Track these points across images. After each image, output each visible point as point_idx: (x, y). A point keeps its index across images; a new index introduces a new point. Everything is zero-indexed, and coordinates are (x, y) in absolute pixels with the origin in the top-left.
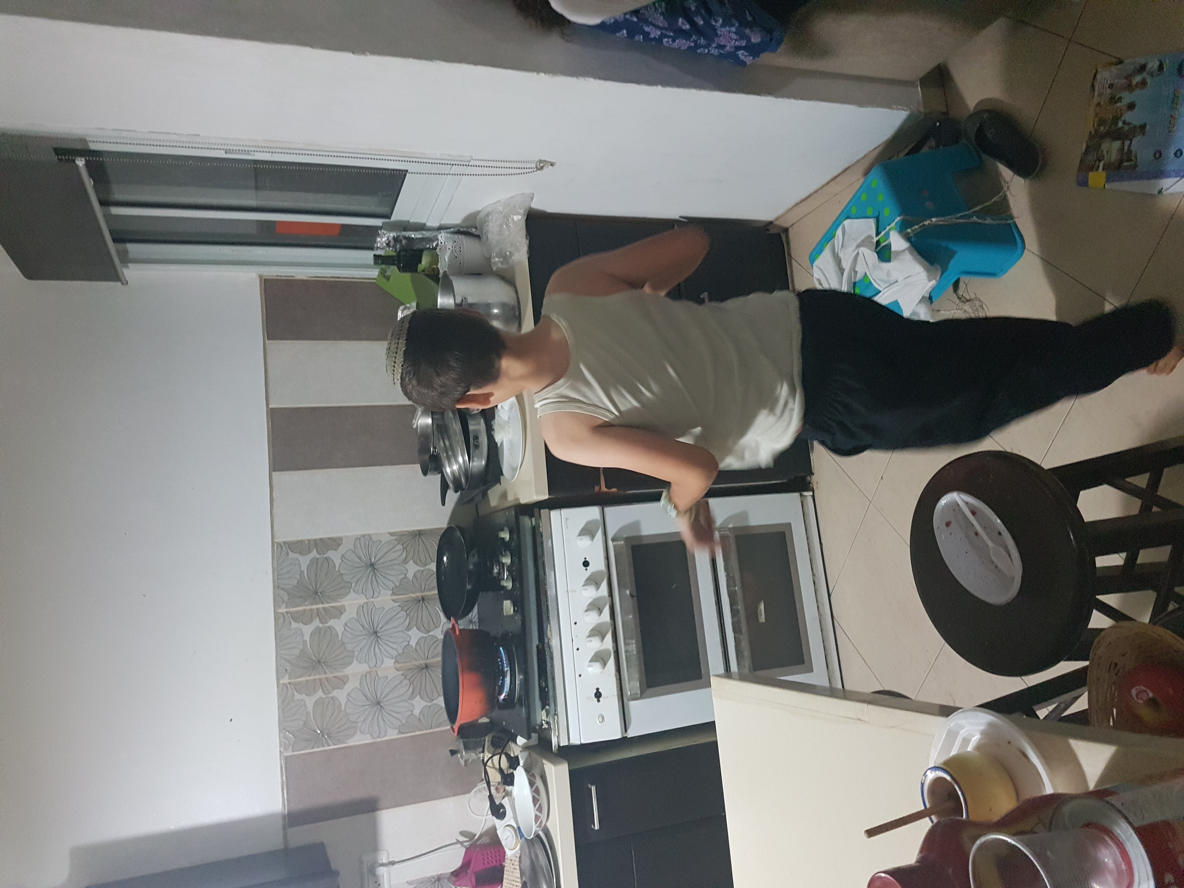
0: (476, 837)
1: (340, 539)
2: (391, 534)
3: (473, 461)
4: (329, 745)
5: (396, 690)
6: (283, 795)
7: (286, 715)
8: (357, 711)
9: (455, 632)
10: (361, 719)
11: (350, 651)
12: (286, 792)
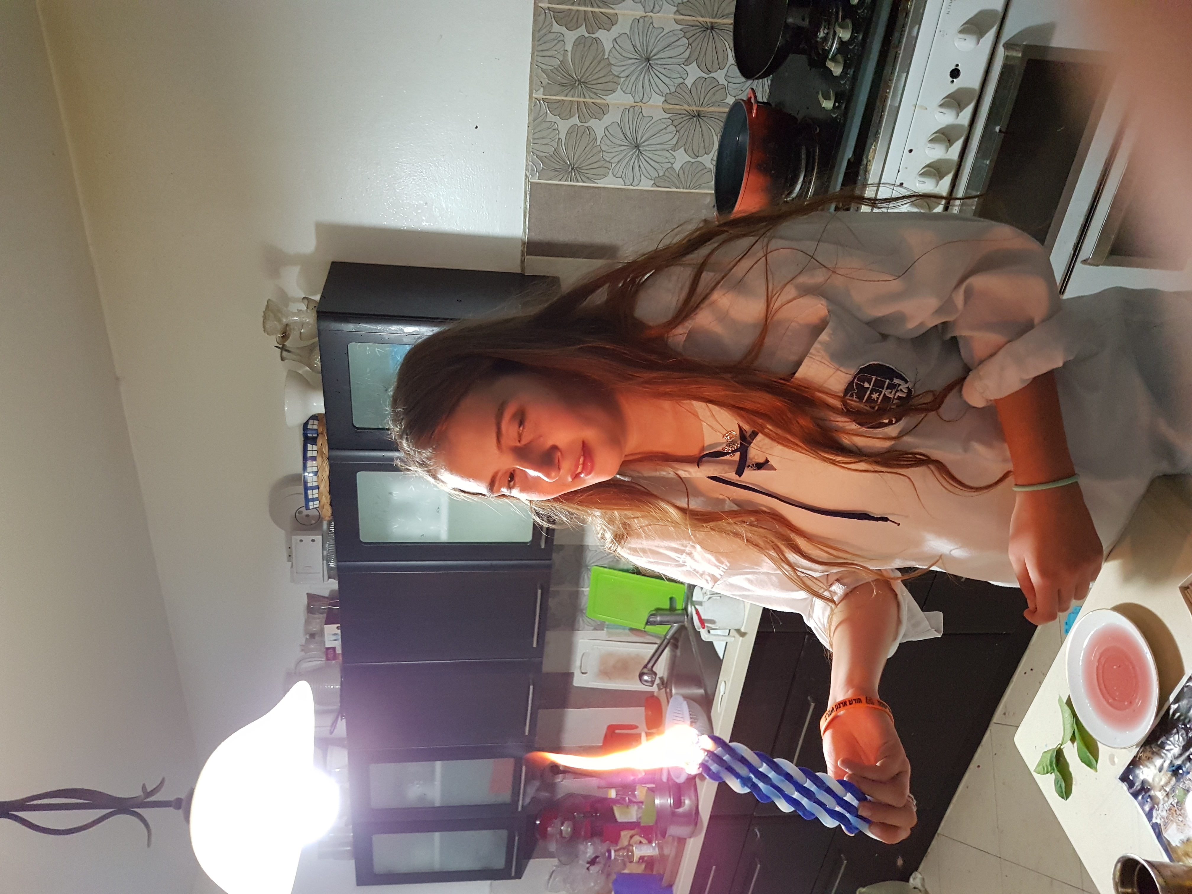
4: (577, 181)
5: (659, 135)
6: (525, 222)
7: (536, 136)
8: (613, 150)
9: (751, 112)
10: (616, 160)
11: (615, 76)
12: (527, 220)
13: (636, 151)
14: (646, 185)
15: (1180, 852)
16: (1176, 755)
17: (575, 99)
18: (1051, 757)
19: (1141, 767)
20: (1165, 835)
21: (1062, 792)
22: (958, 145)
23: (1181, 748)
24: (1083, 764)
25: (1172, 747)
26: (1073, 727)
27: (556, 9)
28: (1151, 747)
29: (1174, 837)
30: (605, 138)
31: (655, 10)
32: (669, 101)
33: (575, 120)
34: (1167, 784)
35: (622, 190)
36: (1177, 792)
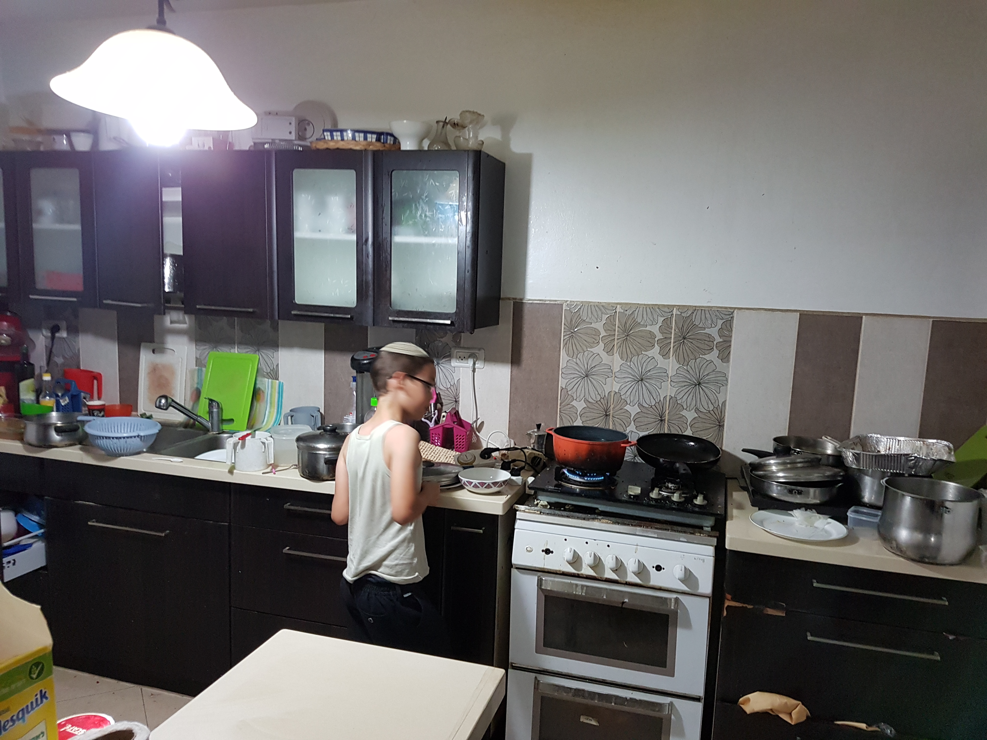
0: (477, 433)
1: (728, 361)
2: (724, 403)
3: (777, 486)
4: (564, 336)
5: (594, 389)
6: (536, 300)
7: (593, 308)
8: (584, 360)
10: (578, 362)
11: (631, 359)
12: (538, 302)
13: (583, 374)
14: (562, 383)
17: (616, 333)
22: (613, 576)
27: (672, 319)
30: (592, 354)
31: (672, 383)
32: (616, 395)
33: (603, 333)
35: (559, 367)
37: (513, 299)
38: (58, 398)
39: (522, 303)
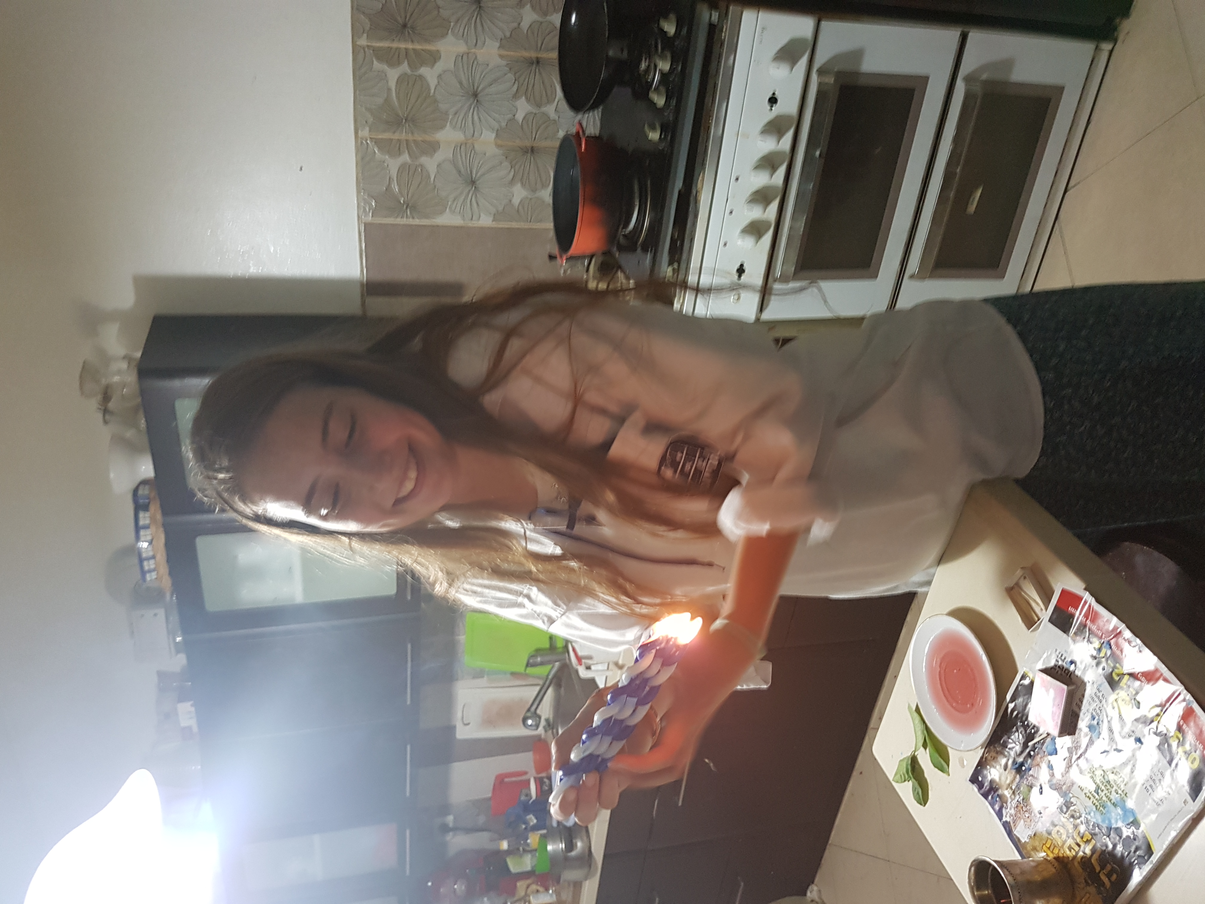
4: (414, 218)
5: (494, 170)
6: (361, 263)
7: (366, 176)
8: (448, 187)
9: (580, 145)
10: (452, 195)
11: (443, 112)
12: (363, 260)
13: (472, 188)
14: (486, 222)
15: (1029, 848)
16: (1018, 753)
17: (404, 137)
18: (907, 765)
19: (988, 767)
20: (1015, 833)
21: (920, 799)
22: (782, 171)
23: (1022, 745)
24: (936, 769)
25: (1013, 745)
26: (923, 733)
27: (375, 46)
28: (995, 747)
29: (1023, 833)
30: (438, 175)
31: (478, 46)
32: (501, 137)
33: (405, 158)
34: (1012, 782)
35: (462, 227)
36: (1022, 789)
37: (362, 295)
38: (529, 827)
39: (367, 284)
